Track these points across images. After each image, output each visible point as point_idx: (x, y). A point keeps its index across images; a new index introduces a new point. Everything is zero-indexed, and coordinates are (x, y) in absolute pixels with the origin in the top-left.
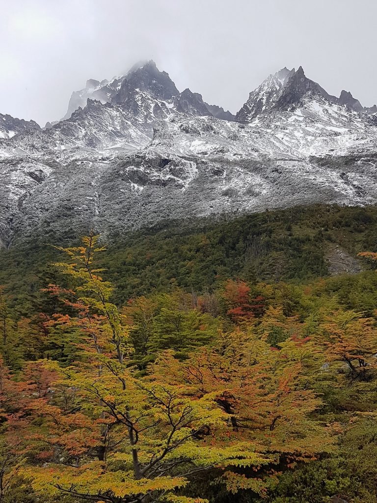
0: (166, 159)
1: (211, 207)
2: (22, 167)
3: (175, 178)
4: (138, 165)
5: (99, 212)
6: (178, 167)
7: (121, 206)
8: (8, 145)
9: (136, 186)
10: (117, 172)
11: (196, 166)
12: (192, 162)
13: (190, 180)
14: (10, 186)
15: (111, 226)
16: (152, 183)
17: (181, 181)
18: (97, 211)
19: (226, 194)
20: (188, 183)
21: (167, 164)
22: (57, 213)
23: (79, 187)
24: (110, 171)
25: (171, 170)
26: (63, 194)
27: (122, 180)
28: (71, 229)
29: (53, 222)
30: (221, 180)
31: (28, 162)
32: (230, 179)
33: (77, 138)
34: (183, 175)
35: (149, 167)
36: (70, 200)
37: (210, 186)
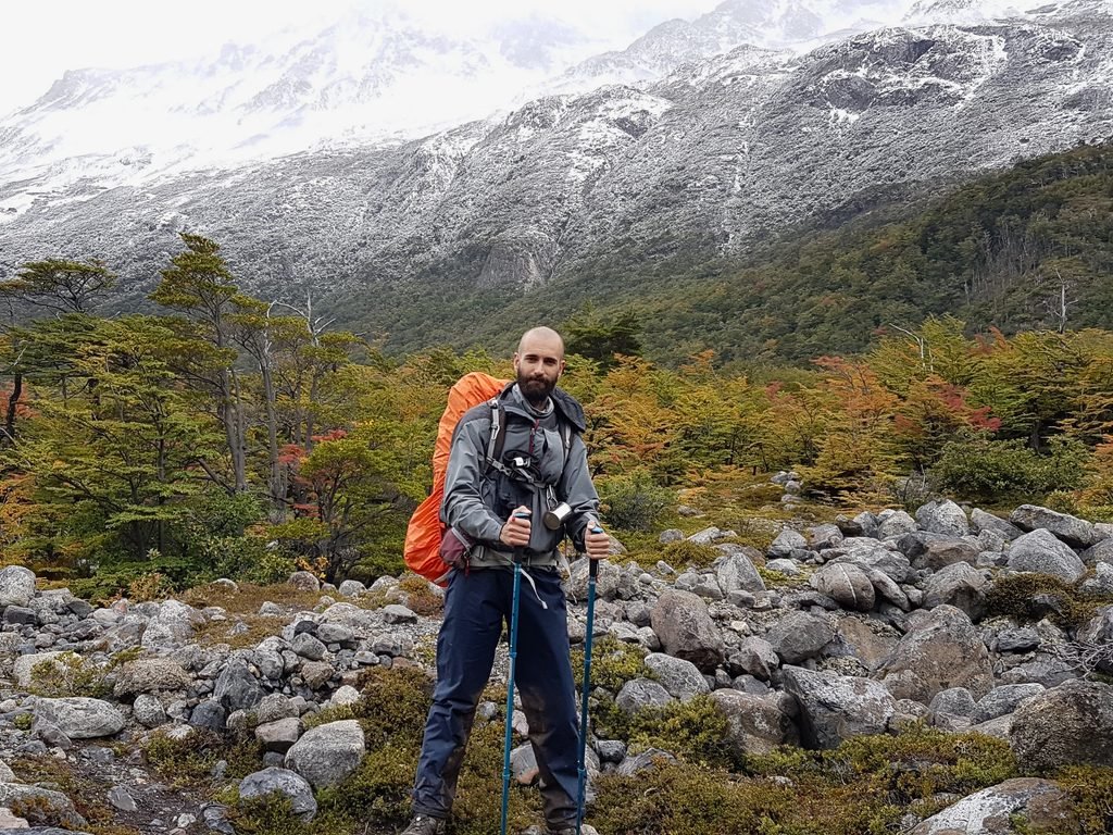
0: (923, 41)
1: (1024, 141)
2: (607, 109)
3: (942, 81)
4: (854, 65)
5: (743, 186)
6: (952, 55)
7: (795, 164)
8: (618, 64)
9: (842, 113)
10: (802, 89)
11: (1003, 45)
12: (994, 38)
13: (981, 81)
14: (575, 154)
15: (758, 216)
16: (882, 102)
17: (956, 87)
18: (737, 185)
19: (1073, 103)
20: (973, 88)
21: (925, 51)
22: (649, 200)
23: (711, 136)
24: (787, 89)
25: (932, 64)
26: (673, 158)
27: (812, 104)
28: (668, 233)
29: (640, 220)
30: (1067, 70)
31: (621, 97)
32: (1093, 64)
33: (769, 24)
34: (963, 73)
35: (880, 64)
36: (683, 168)
37: (1031, 88)
